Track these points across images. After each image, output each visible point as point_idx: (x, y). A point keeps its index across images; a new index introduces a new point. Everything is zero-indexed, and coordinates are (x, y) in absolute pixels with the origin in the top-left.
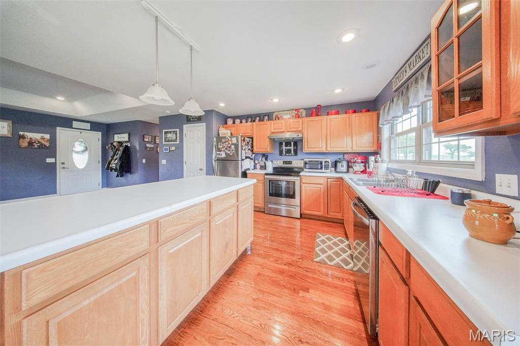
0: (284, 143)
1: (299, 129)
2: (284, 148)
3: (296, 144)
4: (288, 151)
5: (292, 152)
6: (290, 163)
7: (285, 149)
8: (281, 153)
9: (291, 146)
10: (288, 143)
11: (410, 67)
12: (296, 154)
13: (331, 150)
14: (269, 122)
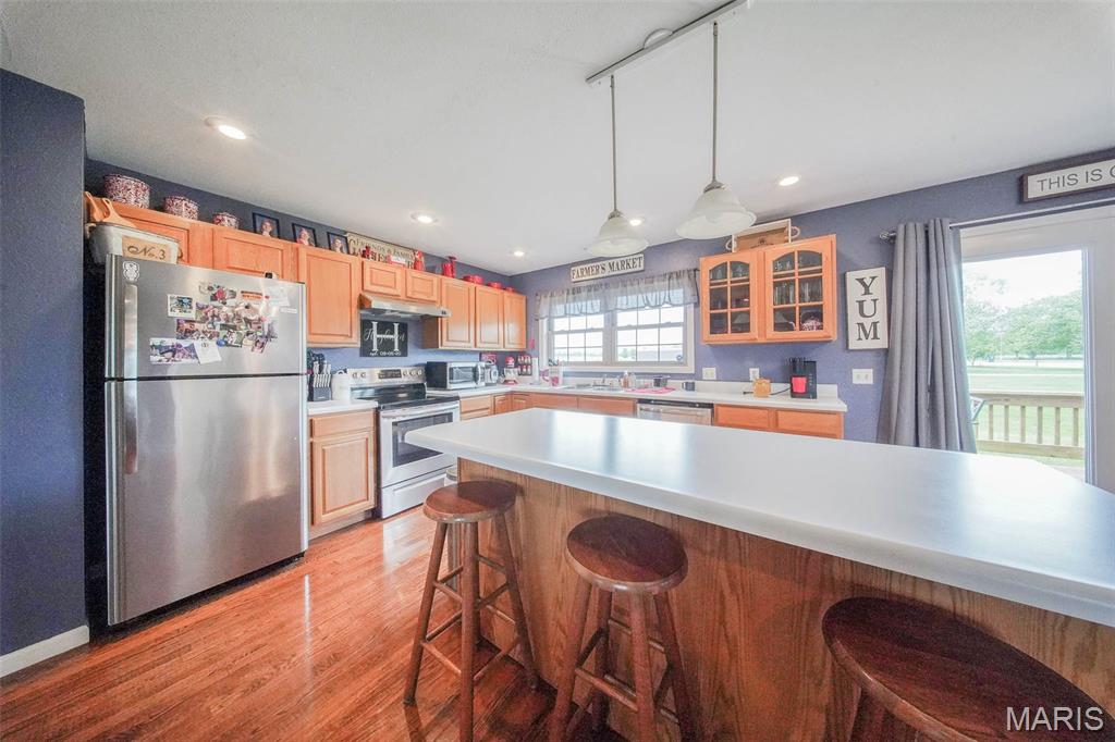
0: (375, 324)
1: (432, 298)
2: (375, 336)
3: (403, 328)
4: (386, 346)
5: (396, 349)
6: (396, 374)
7: (379, 340)
8: (366, 350)
9: (392, 333)
10: (385, 326)
11: (611, 266)
12: (404, 352)
13: (481, 347)
14: (356, 260)
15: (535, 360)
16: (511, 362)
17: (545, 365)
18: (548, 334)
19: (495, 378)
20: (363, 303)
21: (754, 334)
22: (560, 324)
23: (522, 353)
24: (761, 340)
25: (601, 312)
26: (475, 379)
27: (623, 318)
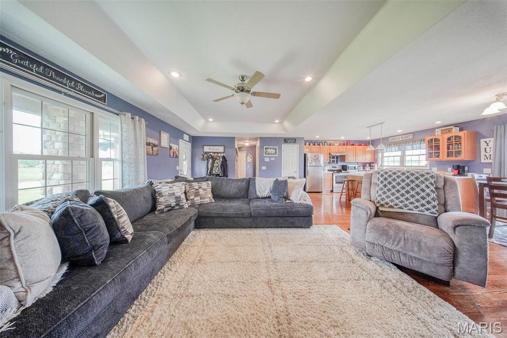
0: (331, 157)
1: (344, 151)
2: (331, 159)
3: (337, 157)
4: (333, 161)
5: (335, 162)
6: (335, 167)
8: (329, 163)
9: (335, 159)
11: (402, 138)
12: (337, 163)
13: (358, 161)
14: (329, 146)
15: (376, 165)
16: (368, 165)
17: (379, 167)
18: (382, 158)
19: (362, 170)
20: (330, 154)
21: (441, 158)
22: (386, 154)
23: (373, 163)
24: (444, 160)
25: (398, 151)
26: (355, 169)
27: (407, 153)
